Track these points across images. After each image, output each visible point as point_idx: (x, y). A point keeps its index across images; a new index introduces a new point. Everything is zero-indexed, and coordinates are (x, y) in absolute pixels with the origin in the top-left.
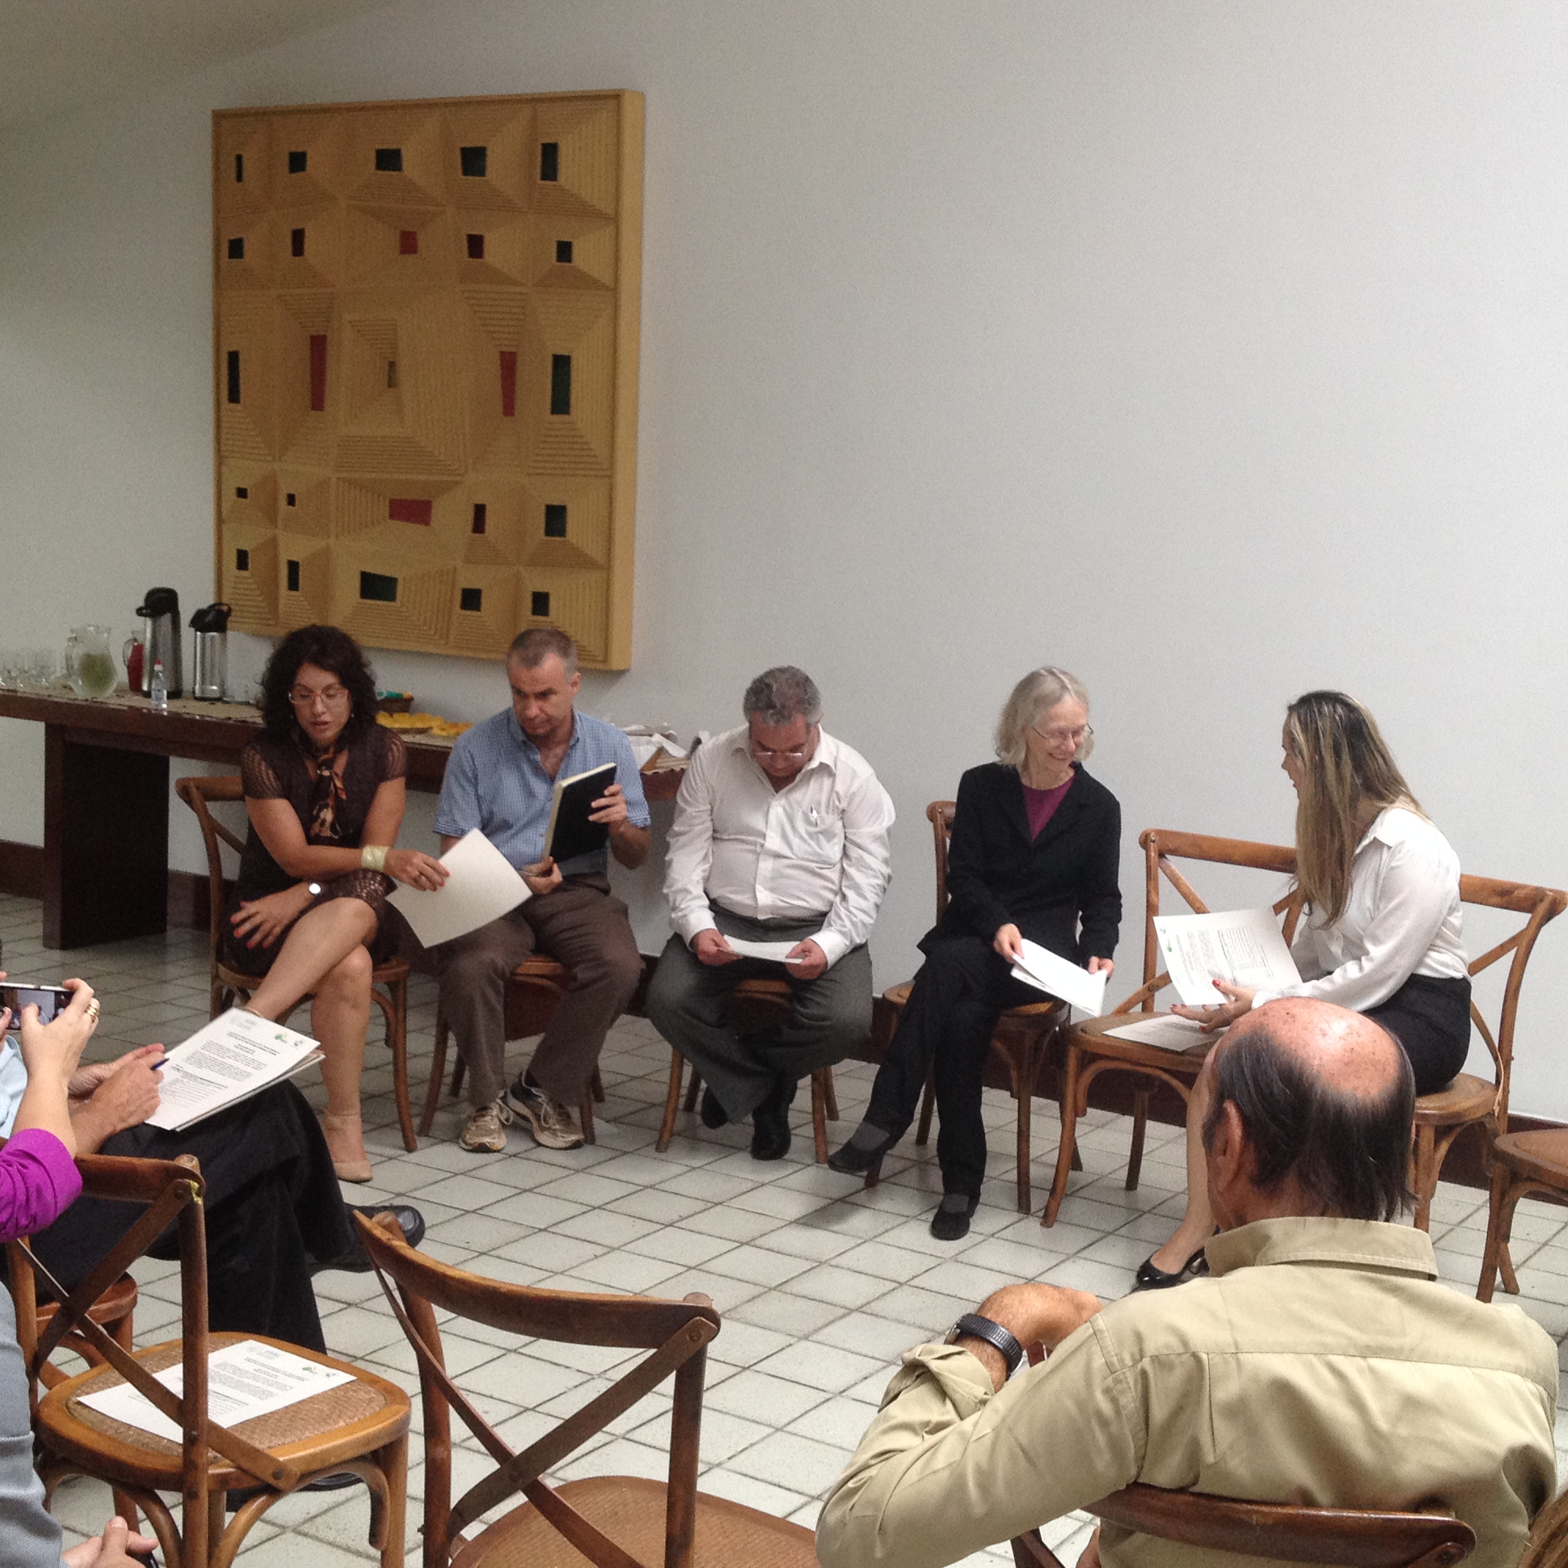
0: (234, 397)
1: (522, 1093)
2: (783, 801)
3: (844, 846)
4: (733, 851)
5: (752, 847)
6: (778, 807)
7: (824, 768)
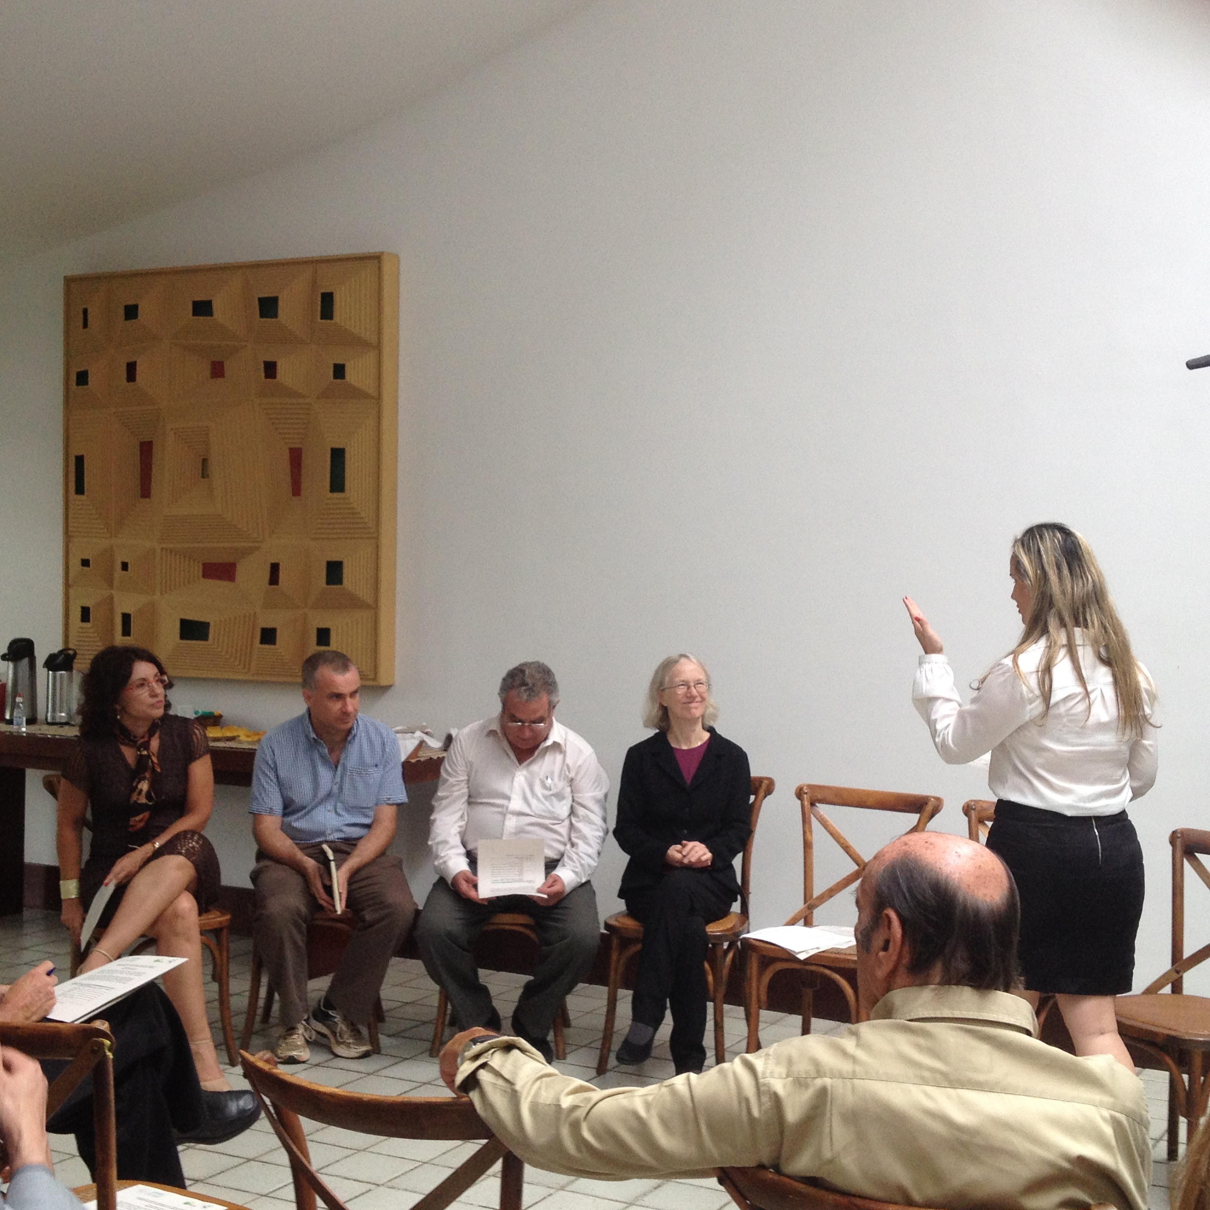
0: (80, 490)
1: (321, 1014)
2: (525, 772)
3: (572, 807)
4: (485, 814)
5: (500, 810)
6: (521, 776)
7: (556, 746)
